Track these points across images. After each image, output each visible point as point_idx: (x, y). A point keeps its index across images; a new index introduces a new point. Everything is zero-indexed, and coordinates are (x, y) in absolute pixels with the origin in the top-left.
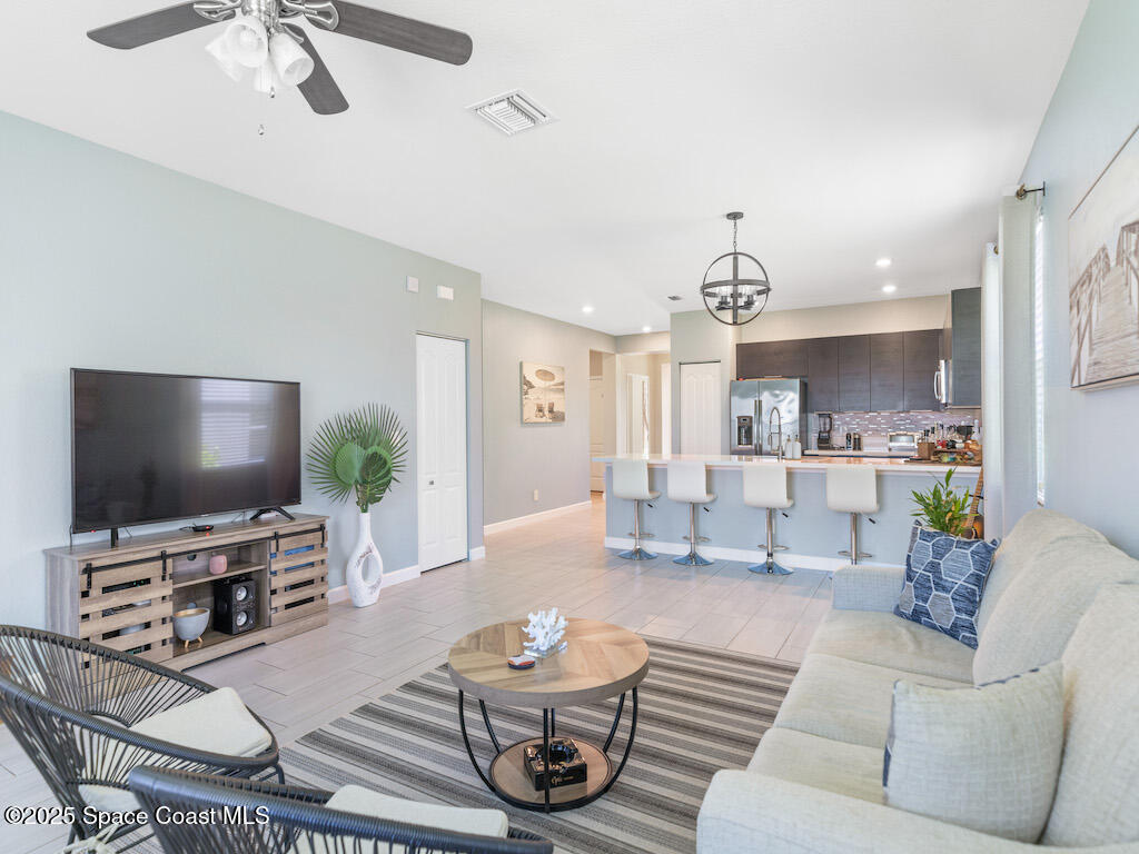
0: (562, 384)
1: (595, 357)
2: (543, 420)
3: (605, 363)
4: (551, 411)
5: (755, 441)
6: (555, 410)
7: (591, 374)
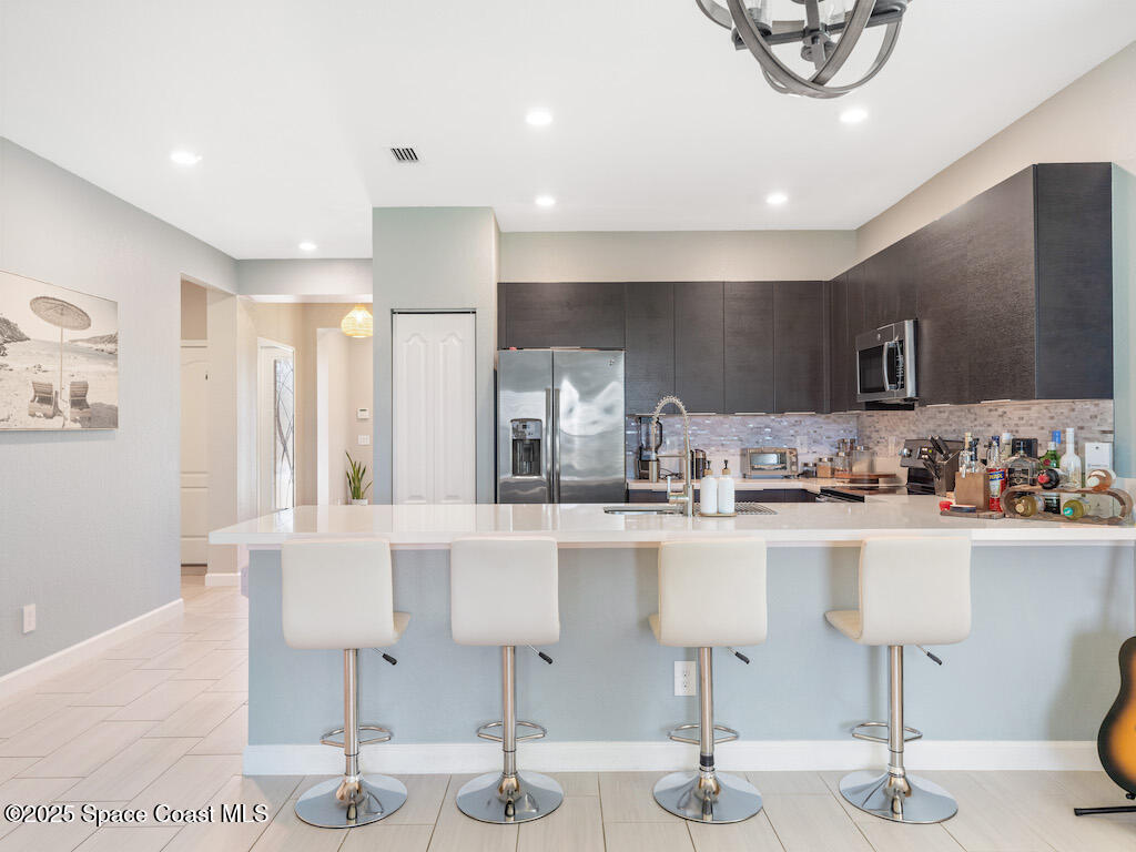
0: (113, 339)
1: (193, 294)
2: (56, 423)
3: (214, 311)
4: (79, 401)
5: (546, 465)
6: (90, 399)
7: (184, 336)
